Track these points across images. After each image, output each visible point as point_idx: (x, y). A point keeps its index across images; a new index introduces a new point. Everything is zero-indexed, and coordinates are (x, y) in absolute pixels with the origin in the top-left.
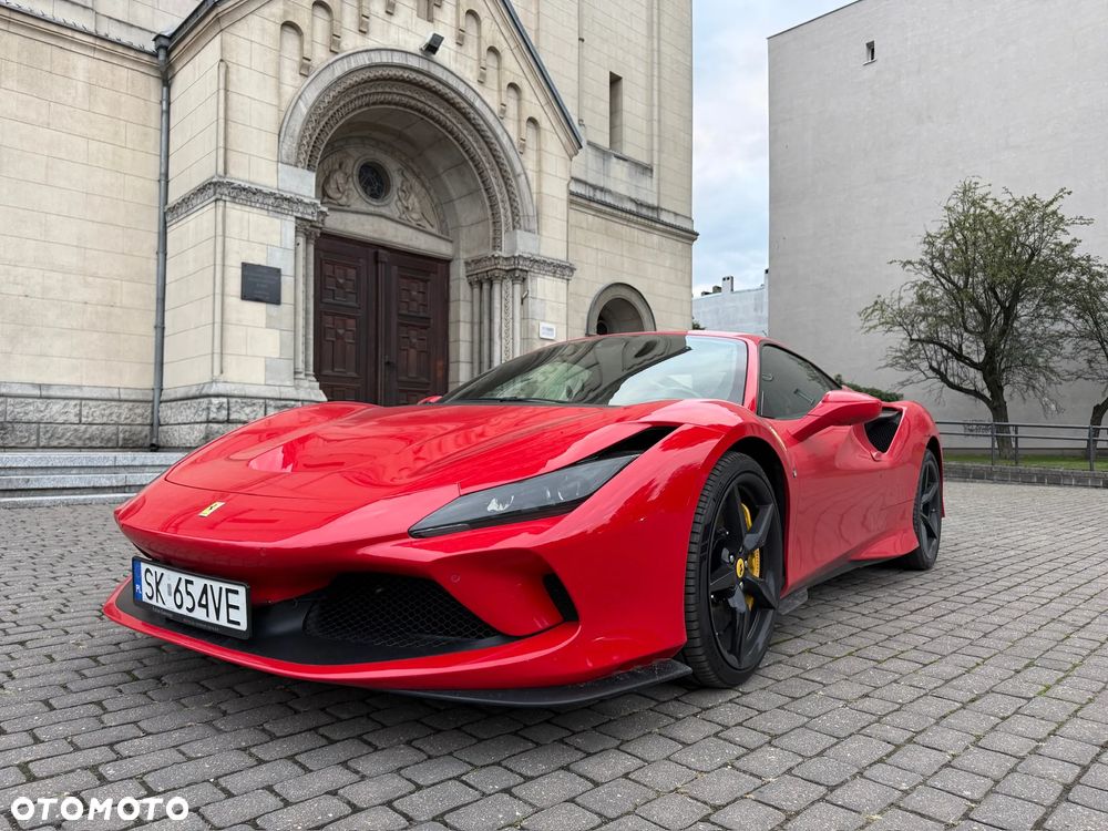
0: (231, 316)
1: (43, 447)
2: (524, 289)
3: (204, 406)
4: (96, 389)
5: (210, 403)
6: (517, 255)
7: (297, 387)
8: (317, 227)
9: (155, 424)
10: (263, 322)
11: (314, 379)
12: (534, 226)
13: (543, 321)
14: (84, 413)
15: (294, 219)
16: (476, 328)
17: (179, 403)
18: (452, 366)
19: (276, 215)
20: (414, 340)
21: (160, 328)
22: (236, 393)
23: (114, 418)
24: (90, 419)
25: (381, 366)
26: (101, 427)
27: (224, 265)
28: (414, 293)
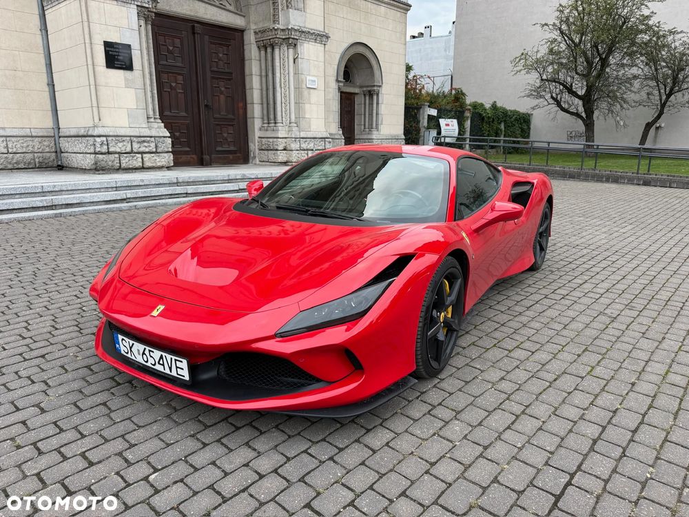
0: (101, 80)
2: (296, 52)
3: (91, 143)
4: (14, 130)
5: (95, 141)
6: (290, 28)
7: (150, 128)
8: (152, 12)
9: (58, 152)
10: (123, 83)
11: (160, 121)
12: (301, 5)
13: (309, 75)
14: (10, 146)
15: (135, 7)
16: (264, 79)
17: (73, 139)
18: (248, 106)
19: (123, 4)
20: (223, 89)
21: (51, 85)
22: (111, 134)
23: (30, 148)
24: (14, 150)
25: (202, 108)
26: (22, 155)
27: (91, 43)
28: (221, 55)
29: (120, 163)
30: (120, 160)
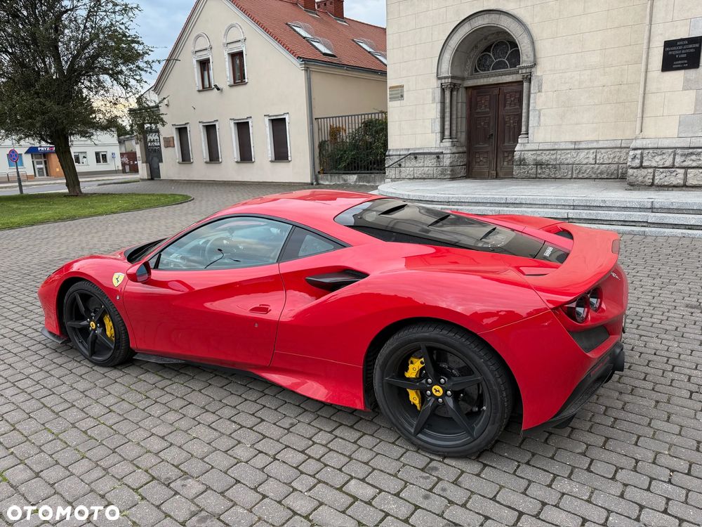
0: (652, 86)
1: (575, 178)
10: (680, 86)
22: (650, 146)
23: (616, 160)
27: (649, 48)
29: (653, 179)
30: (654, 176)
